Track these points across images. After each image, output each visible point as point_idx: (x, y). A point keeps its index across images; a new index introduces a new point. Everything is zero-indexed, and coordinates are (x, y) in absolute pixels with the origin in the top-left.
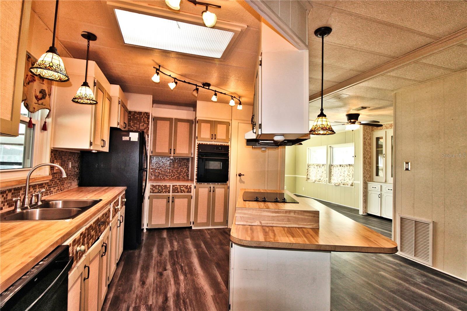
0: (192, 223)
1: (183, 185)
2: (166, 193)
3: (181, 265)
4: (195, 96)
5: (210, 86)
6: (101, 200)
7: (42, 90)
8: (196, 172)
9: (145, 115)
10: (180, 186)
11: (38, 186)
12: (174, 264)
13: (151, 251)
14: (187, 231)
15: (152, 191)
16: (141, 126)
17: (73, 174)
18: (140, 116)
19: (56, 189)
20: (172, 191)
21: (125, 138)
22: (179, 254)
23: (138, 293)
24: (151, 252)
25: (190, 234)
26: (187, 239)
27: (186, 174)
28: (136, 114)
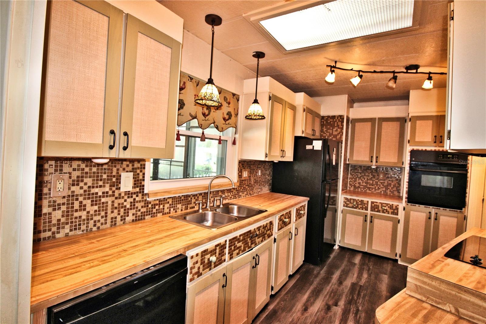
0: (398, 255)
1: (385, 204)
2: (362, 209)
3: (358, 307)
4: (392, 88)
5: (419, 68)
6: (266, 211)
7: (228, 112)
8: (407, 188)
9: (339, 118)
10: (382, 205)
11: (226, 191)
12: (350, 302)
13: (332, 273)
14: (389, 265)
15: (346, 205)
16: (334, 132)
17: (263, 181)
18: (333, 120)
19: (245, 194)
20: (371, 209)
21: (309, 147)
22: (363, 291)
23: (296, 318)
24: (331, 275)
25: (392, 269)
26: (383, 275)
27: (397, 188)
28: (329, 119)
